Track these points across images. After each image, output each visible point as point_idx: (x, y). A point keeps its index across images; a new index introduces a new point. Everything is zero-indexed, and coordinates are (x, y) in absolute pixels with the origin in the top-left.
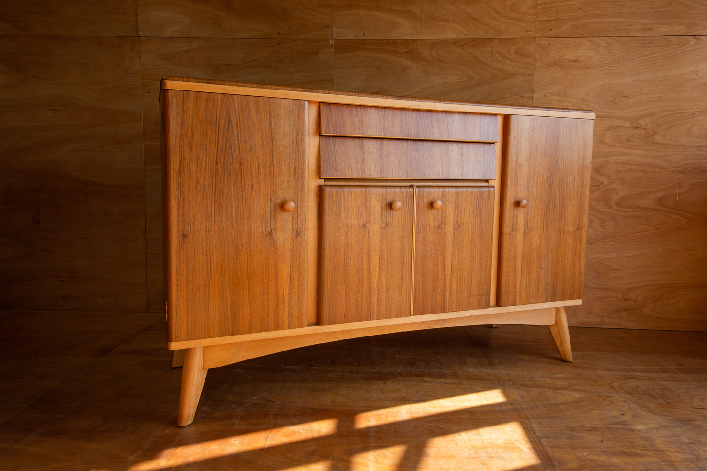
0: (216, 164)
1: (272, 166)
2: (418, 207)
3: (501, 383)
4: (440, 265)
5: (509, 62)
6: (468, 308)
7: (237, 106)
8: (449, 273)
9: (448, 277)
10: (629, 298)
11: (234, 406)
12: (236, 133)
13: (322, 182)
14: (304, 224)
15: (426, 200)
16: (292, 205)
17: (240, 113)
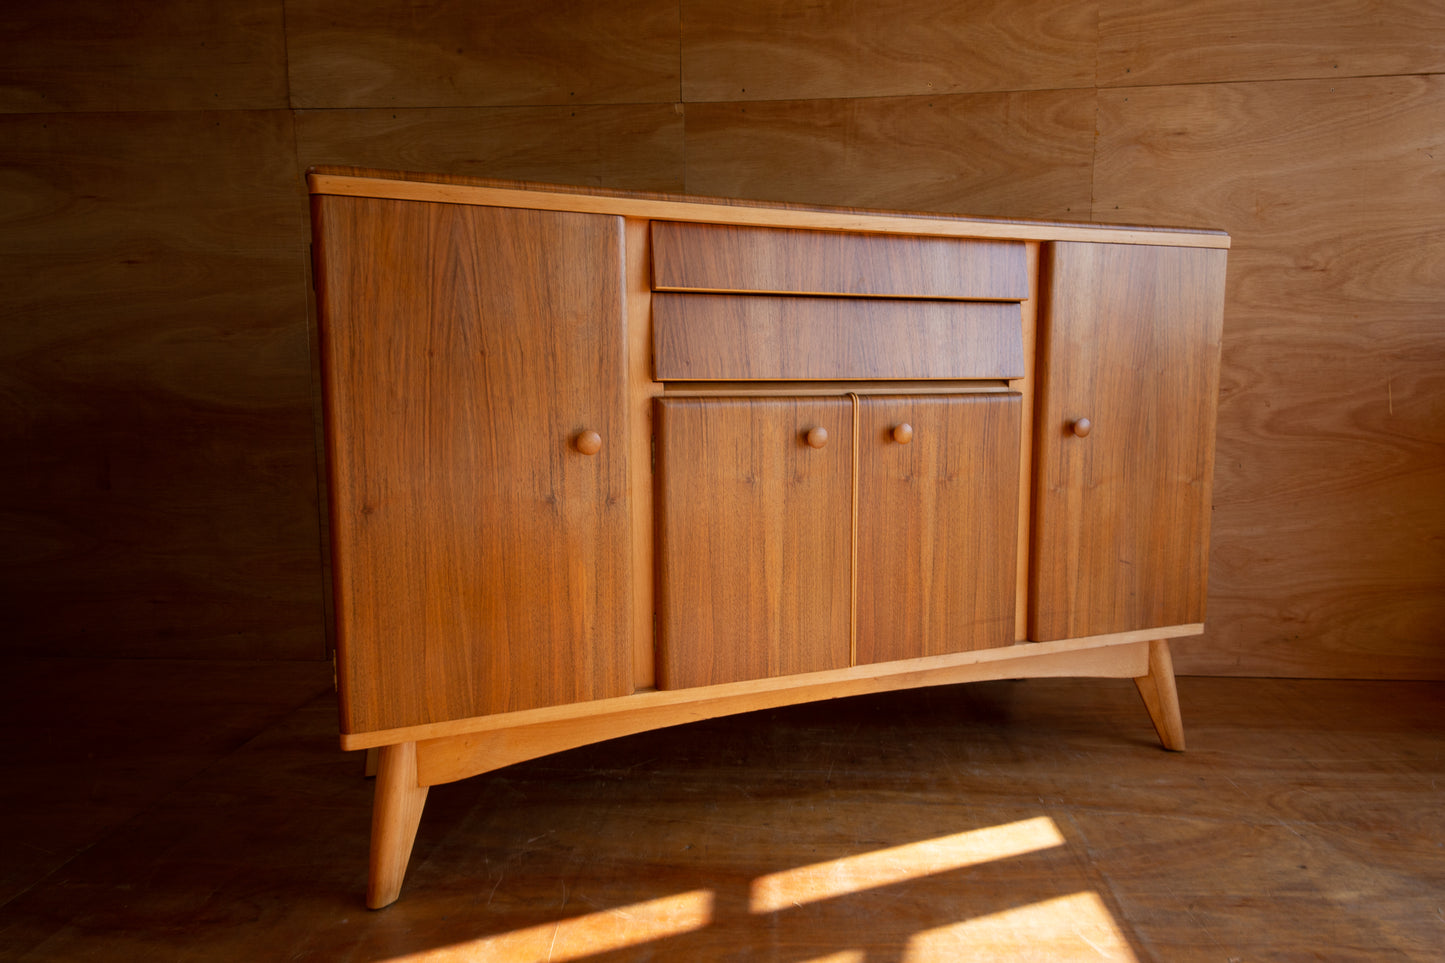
0: (431, 354)
1: (550, 358)
2: (862, 438)
3: (1042, 801)
4: (910, 560)
5: (1042, 140)
6: (970, 646)
7: (471, 227)
8: (929, 574)
9: (928, 583)
10: (1292, 616)
11: (487, 861)
12: (470, 287)
13: (658, 390)
14: (622, 479)
15: (880, 424)
16: (594, 440)
17: (479, 246)
